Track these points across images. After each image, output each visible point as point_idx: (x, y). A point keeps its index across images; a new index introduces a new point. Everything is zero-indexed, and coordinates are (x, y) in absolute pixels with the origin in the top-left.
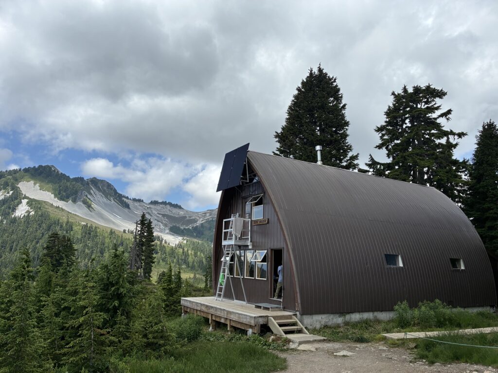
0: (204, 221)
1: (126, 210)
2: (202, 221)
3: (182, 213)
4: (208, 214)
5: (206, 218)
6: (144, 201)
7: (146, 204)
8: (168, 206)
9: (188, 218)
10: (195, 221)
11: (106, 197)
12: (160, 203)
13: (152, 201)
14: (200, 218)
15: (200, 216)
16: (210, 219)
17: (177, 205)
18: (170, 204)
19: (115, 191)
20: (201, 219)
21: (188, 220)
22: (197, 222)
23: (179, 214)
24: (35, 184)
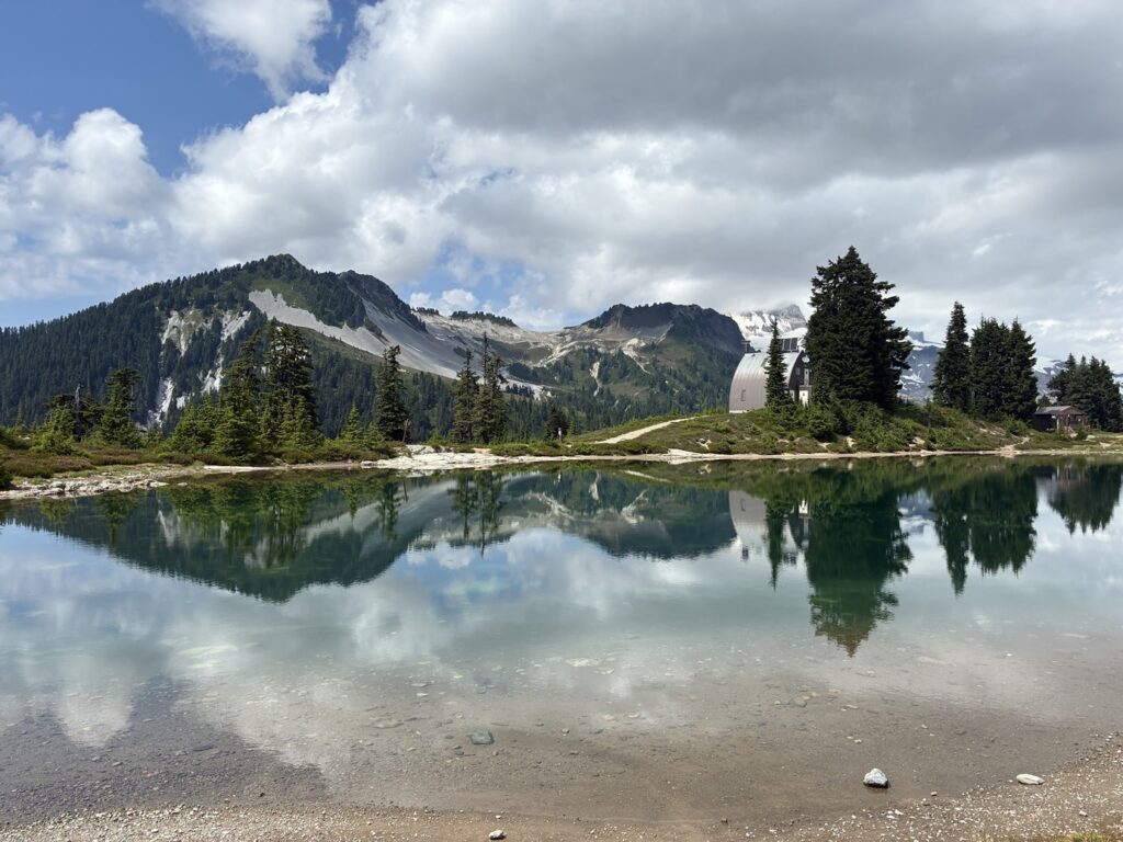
0: (564, 352)
1: (423, 335)
2: (561, 351)
3: (517, 335)
4: (568, 338)
5: (567, 346)
6: (440, 313)
7: (445, 318)
8: (488, 322)
9: (533, 347)
10: (546, 352)
11: (383, 311)
12: (470, 316)
13: (455, 313)
14: (555, 345)
15: (553, 341)
16: (577, 347)
17: (504, 318)
18: (491, 317)
19: (394, 297)
20: (558, 348)
21: (534, 350)
22: (550, 353)
23: (512, 339)
24: (275, 294)
